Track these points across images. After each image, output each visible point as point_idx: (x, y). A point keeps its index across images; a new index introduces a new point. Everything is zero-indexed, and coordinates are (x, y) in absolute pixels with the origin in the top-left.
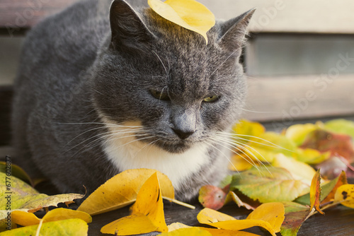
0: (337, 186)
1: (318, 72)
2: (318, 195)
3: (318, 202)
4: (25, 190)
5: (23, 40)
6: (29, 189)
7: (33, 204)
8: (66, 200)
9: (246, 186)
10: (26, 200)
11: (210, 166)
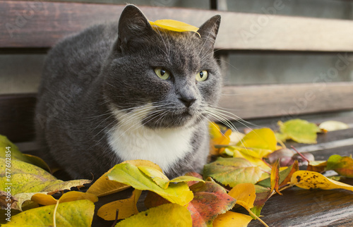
0: (292, 172)
1: (278, 82)
2: (277, 180)
3: (277, 185)
4: (45, 177)
5: (45, 57)
6: (49, 176)
7: (51, 188)
8: (78, 185)
9: (218, 175)
10: (46, 184)
11: (193, 154)
